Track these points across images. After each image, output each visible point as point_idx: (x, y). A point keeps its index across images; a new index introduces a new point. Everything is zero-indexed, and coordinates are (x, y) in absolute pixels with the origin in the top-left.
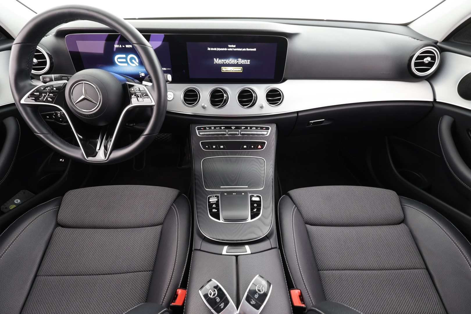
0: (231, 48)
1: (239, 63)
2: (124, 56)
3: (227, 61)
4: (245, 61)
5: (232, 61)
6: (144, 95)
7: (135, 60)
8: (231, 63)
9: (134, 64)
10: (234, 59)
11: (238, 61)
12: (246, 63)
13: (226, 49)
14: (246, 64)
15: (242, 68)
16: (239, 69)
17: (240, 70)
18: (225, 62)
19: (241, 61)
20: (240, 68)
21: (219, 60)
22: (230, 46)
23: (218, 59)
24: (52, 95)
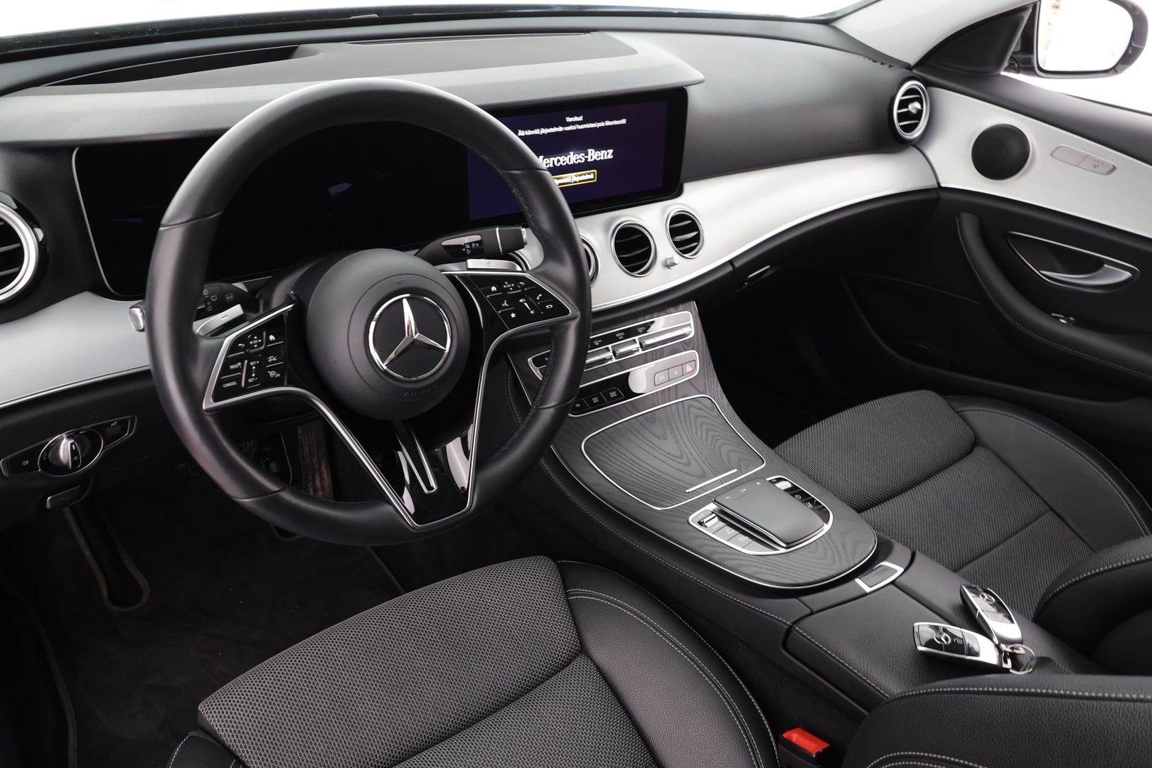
0: (573, 123)
1: (589, 160)
3: (564, 160)
4: (603, 152)
5: (573, 158)
6: (538, 298)
8: (572, 163)
10: (579, 152)
11: (587, 154)
12: (606, 158)
13: (560, 129)
14: (604, 160)
15: (595, 171)
16: (589, 176)
17: (592, 177)
18: (559, 161)
19: (594, 155)
20: (590, 174)
21: (544, 159)
22: (569, 120)
24: (274, 359)
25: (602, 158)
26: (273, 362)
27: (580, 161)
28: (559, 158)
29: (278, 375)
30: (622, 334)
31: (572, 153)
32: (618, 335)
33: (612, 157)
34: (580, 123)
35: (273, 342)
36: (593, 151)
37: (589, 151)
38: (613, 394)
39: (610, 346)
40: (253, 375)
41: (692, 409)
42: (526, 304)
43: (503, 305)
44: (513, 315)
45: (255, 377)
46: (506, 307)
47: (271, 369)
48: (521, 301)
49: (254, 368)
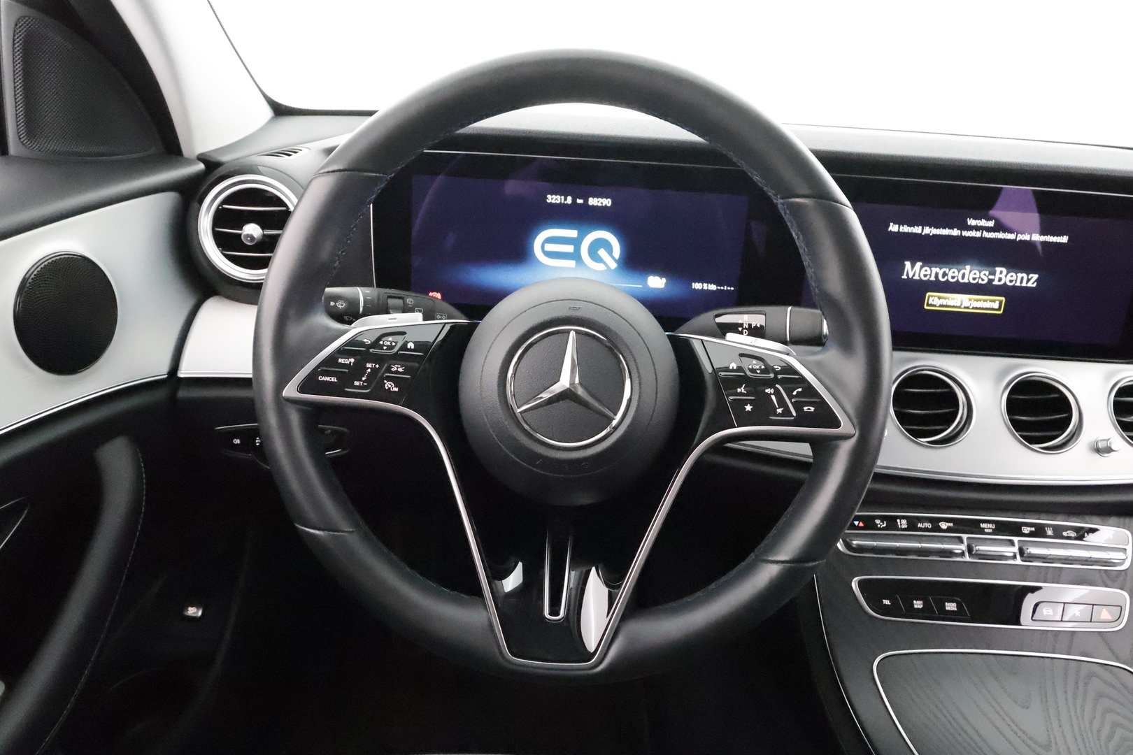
0: (977, 228)
1: (996, 282)
2: (573, 233)
3: (953, 274)
4: (1020, 275)
5: (970, 273)
6: (795, 393)
7: (609, 249)
8: (966, 280)
9: (602, 265)
10: (980, 268)
11: (994, 273)
12: (1024, 284)
13: (955, 232)
14: (1021, 287)
15: (1003, 299)
16: (991, 304)
17: (996, 306)
18: (945, 274)
19: (1003, 276)
20: (994, 301)
21: (921, 267)
22: (972, 222)
23: (919, 264)
24: (401, 370)
25: (1018, 284)
26: (397, 372)
27: (980, 282)
28: (947, 270)
29: (396, 389)
30: (991, 526)
31: (968, 267)
32: (983, 525)
33: (1035, 285)
34: (988, 229)
35: (410, 350)
36: (1004, 270)
37: (998, 269)
38: (951, 606)
39: (965, 536)
40: (364, 379)
41: (1095, 681)
42: (773, 397)
43: (739, 390)
44: (749, 408)
45: (364, 381)
46: (741, 394)
47: (389, 379)
48: (768, 391)
49: (369, 370)
